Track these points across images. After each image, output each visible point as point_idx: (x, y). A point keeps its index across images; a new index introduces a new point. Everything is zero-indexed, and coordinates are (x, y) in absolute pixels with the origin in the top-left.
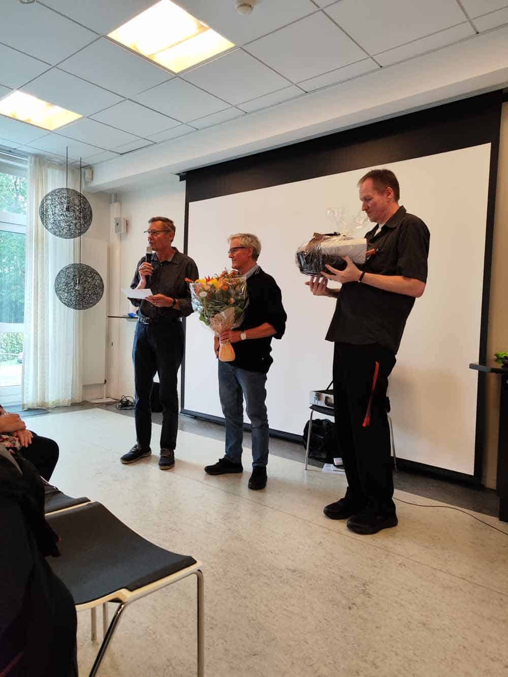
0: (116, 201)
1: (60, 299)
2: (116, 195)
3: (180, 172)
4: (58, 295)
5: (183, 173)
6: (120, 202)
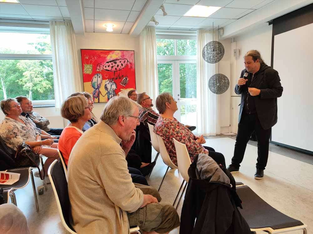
0: (234, 41)
2: (234, 38)
4: (210, 88)
5: (271, 20)
6: (236, 41)
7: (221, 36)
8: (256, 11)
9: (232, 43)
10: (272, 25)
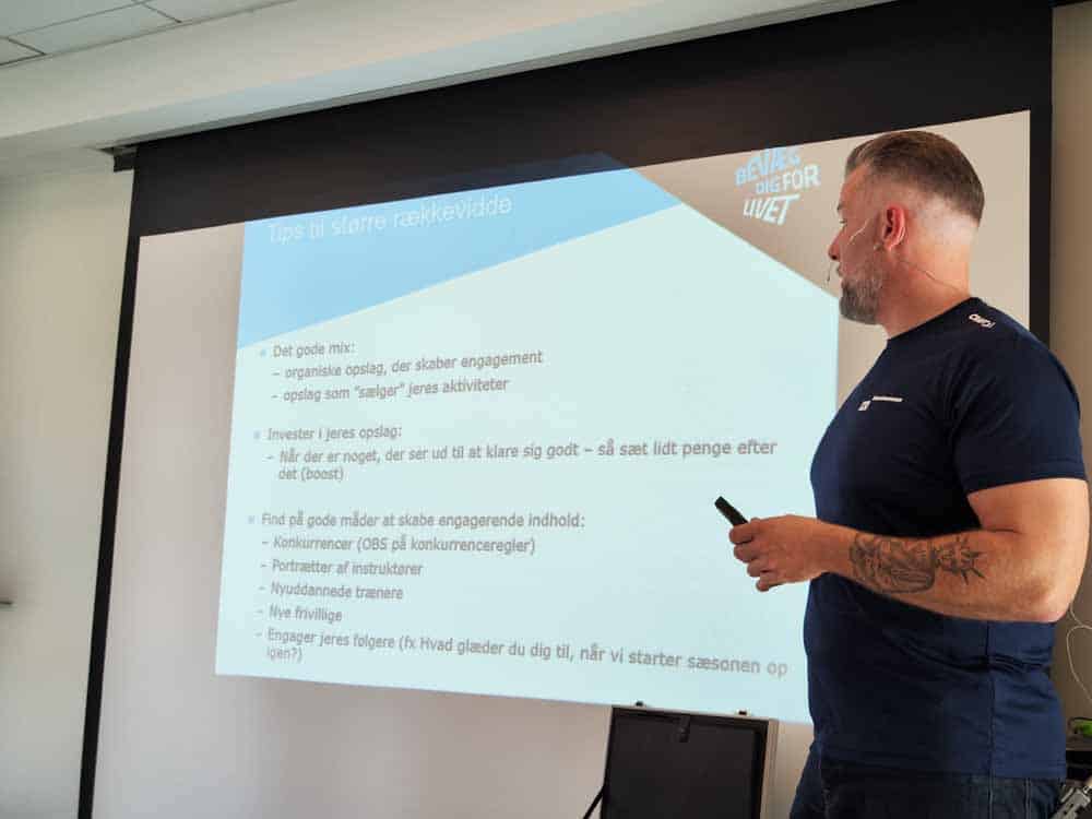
3: (114, 145)
5: (128, 146)
8: (43, 64)
10: (129, 176)
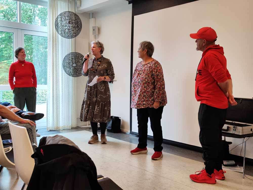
0: (92, 17)
1: (65, 71)
2: (93, 14)
4: (64, 69)
6: (95, 18)
7: (78, 8)
9: (90, 19)
